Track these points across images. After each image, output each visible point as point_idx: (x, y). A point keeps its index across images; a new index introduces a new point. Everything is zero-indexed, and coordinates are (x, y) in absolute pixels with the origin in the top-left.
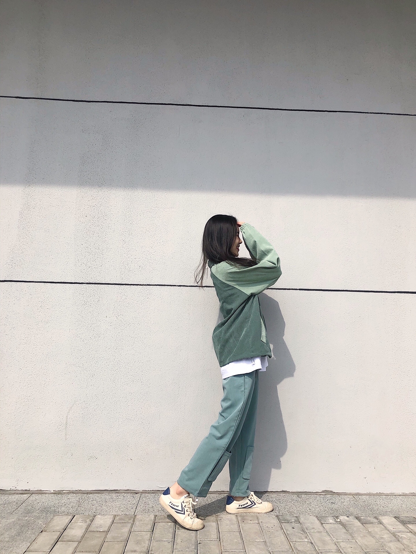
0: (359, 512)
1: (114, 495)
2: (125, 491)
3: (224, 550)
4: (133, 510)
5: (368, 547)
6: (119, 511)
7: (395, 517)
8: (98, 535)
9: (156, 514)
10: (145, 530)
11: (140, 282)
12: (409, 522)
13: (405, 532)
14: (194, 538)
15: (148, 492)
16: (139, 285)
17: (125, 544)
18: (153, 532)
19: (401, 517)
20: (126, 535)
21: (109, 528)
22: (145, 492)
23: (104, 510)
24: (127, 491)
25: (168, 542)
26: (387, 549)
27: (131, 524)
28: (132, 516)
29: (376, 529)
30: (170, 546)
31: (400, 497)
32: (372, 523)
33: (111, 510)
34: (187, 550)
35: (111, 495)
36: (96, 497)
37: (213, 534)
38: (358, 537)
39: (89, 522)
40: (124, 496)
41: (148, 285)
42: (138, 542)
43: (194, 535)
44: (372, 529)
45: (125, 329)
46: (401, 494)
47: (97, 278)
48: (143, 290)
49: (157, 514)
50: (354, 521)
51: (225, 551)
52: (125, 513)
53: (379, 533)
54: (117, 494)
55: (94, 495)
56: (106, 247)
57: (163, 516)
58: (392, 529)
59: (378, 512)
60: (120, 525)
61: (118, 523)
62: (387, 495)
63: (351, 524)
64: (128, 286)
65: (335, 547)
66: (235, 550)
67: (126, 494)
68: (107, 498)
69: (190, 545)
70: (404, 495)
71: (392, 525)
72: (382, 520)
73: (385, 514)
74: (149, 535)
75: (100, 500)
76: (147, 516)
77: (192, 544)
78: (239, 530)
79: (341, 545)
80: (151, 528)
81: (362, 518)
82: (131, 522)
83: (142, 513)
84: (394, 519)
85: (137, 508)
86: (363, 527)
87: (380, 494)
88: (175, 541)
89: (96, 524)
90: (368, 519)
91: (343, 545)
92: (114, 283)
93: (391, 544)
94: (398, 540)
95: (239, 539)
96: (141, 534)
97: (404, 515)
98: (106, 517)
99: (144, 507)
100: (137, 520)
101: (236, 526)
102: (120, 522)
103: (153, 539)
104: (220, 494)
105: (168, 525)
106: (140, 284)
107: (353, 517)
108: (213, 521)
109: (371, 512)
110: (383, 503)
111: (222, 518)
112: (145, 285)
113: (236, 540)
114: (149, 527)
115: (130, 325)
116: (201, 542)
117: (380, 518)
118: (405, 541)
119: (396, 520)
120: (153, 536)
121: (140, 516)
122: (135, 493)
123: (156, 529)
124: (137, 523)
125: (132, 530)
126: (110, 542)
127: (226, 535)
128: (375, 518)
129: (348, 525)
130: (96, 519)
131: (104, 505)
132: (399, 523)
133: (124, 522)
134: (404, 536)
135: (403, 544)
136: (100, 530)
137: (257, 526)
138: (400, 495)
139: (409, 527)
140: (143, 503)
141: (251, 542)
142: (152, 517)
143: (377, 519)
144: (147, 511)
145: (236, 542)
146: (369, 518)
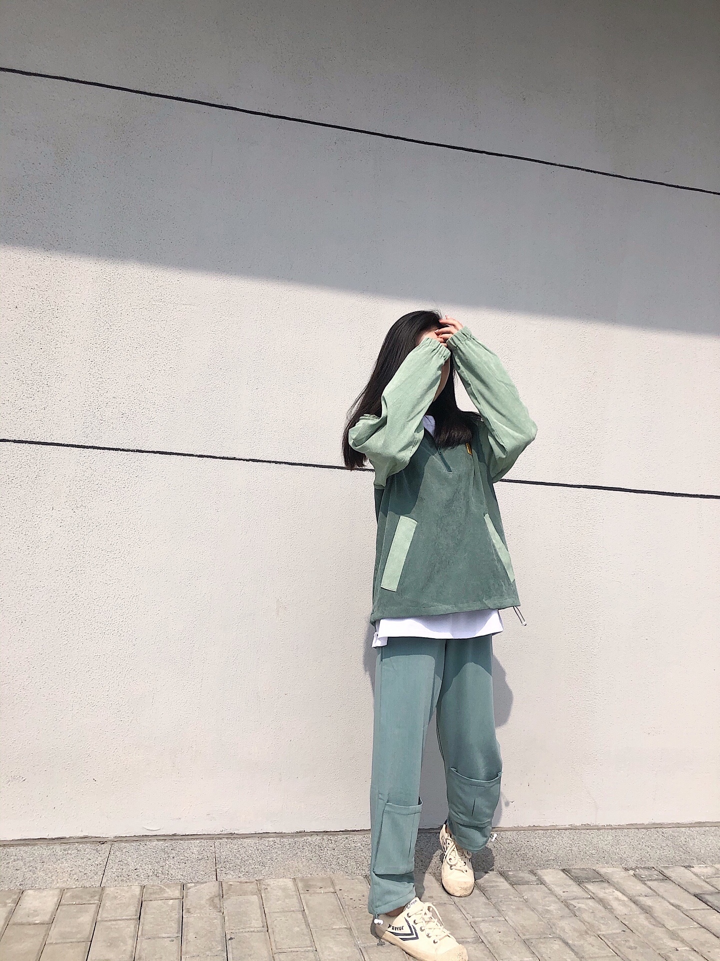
0: (504, 864)
1: (58, 848)
2: (80, 840)
3: (277, 949)
4: (98, 878)
5: (528, 931)
6: (69, 880)
7: (563, 870)
8: (32, 932)
9: (143, 883)
10: (124, 918)
11: (122, 445)
12: (586, 879)
13: (583, 898)
14: (219, 929)
15: (125, 839)
16: (121, 450)
17: (86, 947)
18: (139, 919)
19: (573, 871)
20: (88, 929)
21: (52, 916)
22: (119, 839)
23: (40, 879)
24: (84, 840)
25: (170, 939)
26: (558, 932)
27: (94, 906)
28: (97, 889)
29: (535, 894)
30: (174, 947)
31: (567, 832)
32: (527, 883)
33: (53, 878)
34: (207, 953)
35: (51, 847)
36: (22, 852)
37: (254, 919)
38: (508, 911)
39: (11, 905)
40: (79, 849)
41: (138, 451)
42: (112, 943)
43: (219, 922)
44: (529, 895)
45: (90, 533)
46: (567, 826)
47: (35, 432)
48: (128, 460)
49: (145, 883)
50: (498, 880)
51: (280, 951)
52: (83, 884)
53: (541, 901)
54: (64, 847)
55: (18, 850)
56: (56, 372)
57: (157, 888)
58: (561, 893)
59: (534, 862)
60: (74, 909)
61: (70, 904)
62: (545, 829)
63: (493, 887)
64: (99, 450)
65: (472, 932)
66: (297, 949)
67: (81, 846)
68: (45, 854)
69: (214, 943)
70: (573, 828)
71: (560, 886)
72: (543, 877)
73: (546, 865)
74: (132, 926)
75: (31, 859)
76: (126, 888)
77: (217, 941)
78: (300, 907)
79: (481, 927)
80: (134, 913)
81: (509, 873)
82: (96, 902)
83: (117, 882)
84: (562, 873)
85: (106, 874)
86: (513, 891)
87: (534, 828)
88: (184, 937)
89: (25, 908)
90: (519, 875)
91: (484, 927)
92: (69, 443)
93: (563, 923)
94: (574, 913)
95: (304, 926)
96: (117, 927)
97: (577, 866)
98: (45, 893)
99: (120, 870)
100: (106, 896)
101: (295, 900)
102: (74, 903)
103: (142, 935)
104: (262, 838)
105: (168, 905)
106: (123, 448)
107: (495, 872)
108: (252, 892)
109: (523, 862)
110: (541, 844)
111: (268, 885)
112: (132, 451)
113: (297, 929)
114: (132, 910)
115: (101, 526)
116: (233, 937)
117: (539, 872)
118: (586, 916)
119: (565, 876)
120: (140, 928)
121: (112, 889)
122: (100, 842)
123: (145, 913)
124: (107, 903)
125: (99, 919)
126: (57, 946)
127: (278, 919)
128: (532, 872)
129: (488, 889)
130: (26, 898)
131: (39, 868)
132: (571, 882)
133: (80, 903)
134: (583, 906)
135: (583, 922)
136: (36, 920)
137: (332, 899)
138: (566, 829)
139: (588, 889)
140: (117, 861)
141: (324, 930)
142: (137, 890)
143: (535, 874)
144: (125, 879)
145: (298, 932)
146: (521, 874)
